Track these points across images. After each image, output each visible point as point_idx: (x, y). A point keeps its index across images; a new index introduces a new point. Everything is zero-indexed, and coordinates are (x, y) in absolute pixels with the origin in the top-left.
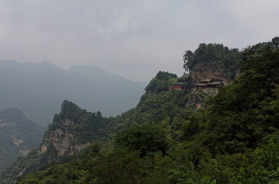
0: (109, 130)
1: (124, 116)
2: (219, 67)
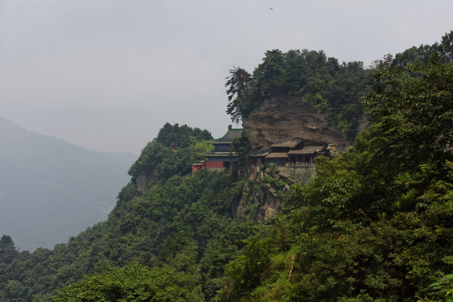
0: (35, 284)
1: (75, 245)
2: (316, 110)
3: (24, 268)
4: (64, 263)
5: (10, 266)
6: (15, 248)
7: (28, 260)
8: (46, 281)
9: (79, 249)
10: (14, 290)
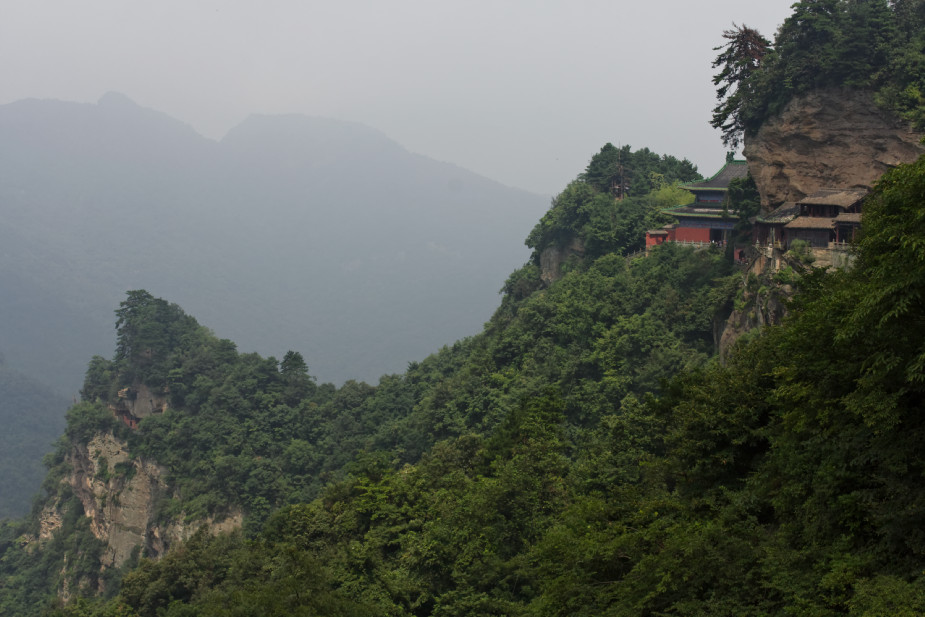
3: (318, 417)
4: (393, 414)
5: (296, 411)
6: (308, 377)
7: (329, 403)
8: (357, 446)
9: (422, 389)
10: (299, 459)
